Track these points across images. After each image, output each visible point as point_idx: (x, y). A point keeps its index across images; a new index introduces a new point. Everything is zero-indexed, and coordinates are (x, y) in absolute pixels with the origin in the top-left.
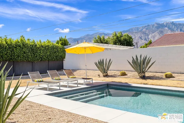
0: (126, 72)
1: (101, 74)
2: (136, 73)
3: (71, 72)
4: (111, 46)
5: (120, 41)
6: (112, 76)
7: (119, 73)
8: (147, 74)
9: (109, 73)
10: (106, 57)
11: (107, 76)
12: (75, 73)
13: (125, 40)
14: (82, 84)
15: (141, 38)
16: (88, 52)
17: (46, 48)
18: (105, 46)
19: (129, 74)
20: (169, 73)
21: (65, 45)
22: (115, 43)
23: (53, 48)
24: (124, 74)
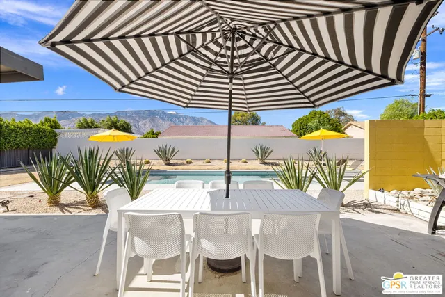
0: (150, 161)
8: (171, 162)
17: (27, 131)
19: (154, 162)
20: (189, 160)
21: (56, 128)
23: (38, 131)
24: (148, 163)
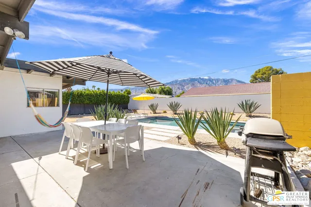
1: (152, 112)
2: (172, 112)
3: (135, 111)
4: (157, 95)
5: (164, 91)
6: (158, 113)
7: (162, 112)
8: (177, 112)
9: (157, 111)
10: (155, 102)
11: (155, 113)
12: (137, 111)
13: (167, 90)
14: (142, 116)
15: (179, 88)
16: (145, 99)
18: (155, 95)
19: (168, 112)
21: (129, 94)
22: (160, 93)
23: (122, 96)
24: (165, 112)
